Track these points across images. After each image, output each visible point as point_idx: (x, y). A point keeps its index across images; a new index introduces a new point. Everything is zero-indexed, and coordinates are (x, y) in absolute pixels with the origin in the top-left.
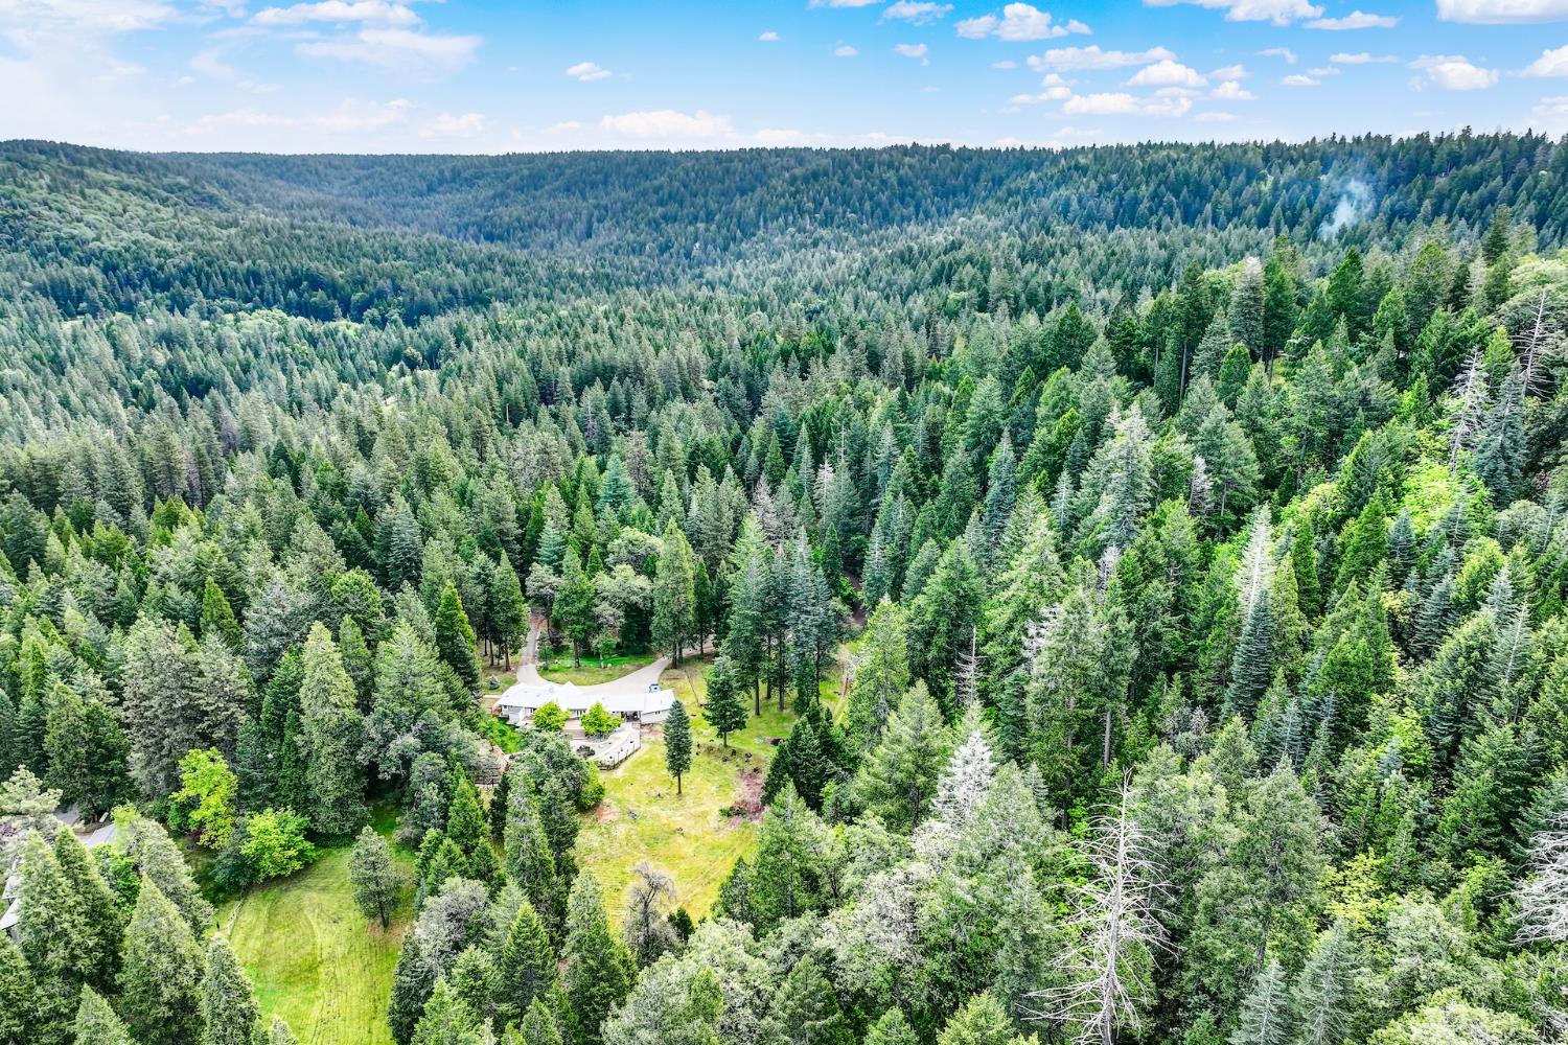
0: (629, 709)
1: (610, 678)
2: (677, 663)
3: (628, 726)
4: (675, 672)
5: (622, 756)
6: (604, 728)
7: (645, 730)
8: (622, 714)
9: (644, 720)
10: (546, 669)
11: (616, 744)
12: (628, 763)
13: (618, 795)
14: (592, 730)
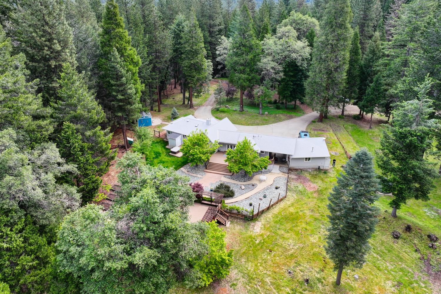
0: (279, 150)
1: (265, 122)
2: (323, 118)
3: (275, 169)
4: (322, 125)
5: (264, 205)
6: (249, 169)
7: (293, 176)
8: (272, 156)
9: (292, 164)
10: (218, 110)
11: (260, 187)
12: (269, 215)
13: (250, 267)
14: (236, 168)
